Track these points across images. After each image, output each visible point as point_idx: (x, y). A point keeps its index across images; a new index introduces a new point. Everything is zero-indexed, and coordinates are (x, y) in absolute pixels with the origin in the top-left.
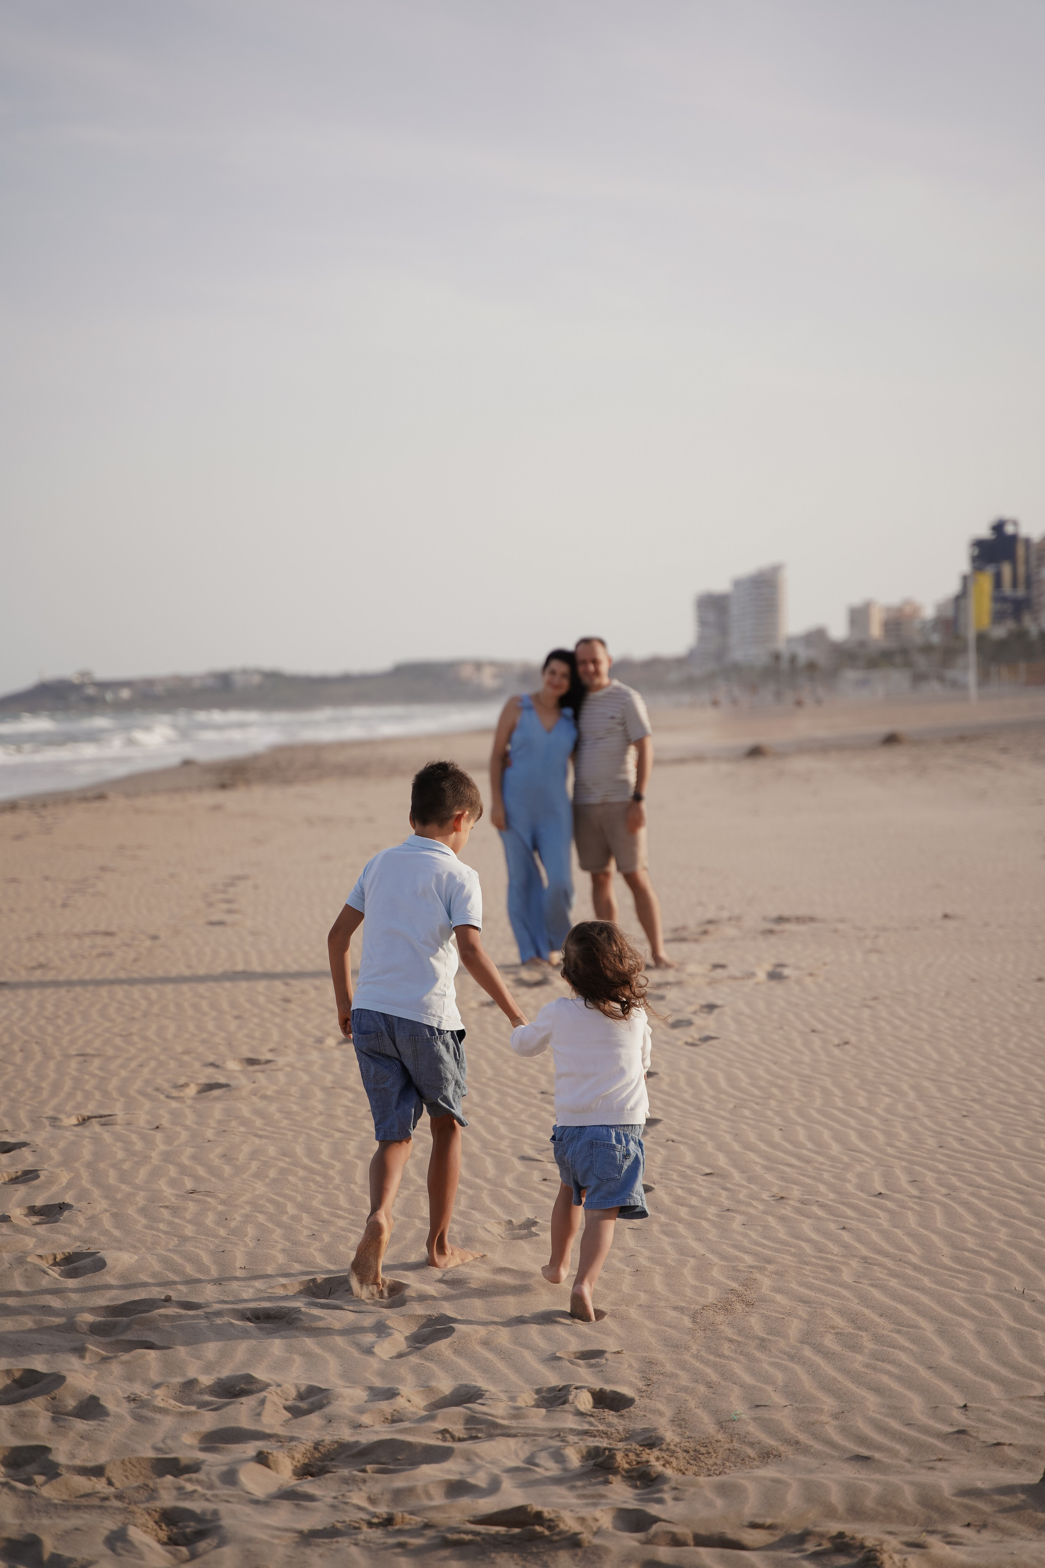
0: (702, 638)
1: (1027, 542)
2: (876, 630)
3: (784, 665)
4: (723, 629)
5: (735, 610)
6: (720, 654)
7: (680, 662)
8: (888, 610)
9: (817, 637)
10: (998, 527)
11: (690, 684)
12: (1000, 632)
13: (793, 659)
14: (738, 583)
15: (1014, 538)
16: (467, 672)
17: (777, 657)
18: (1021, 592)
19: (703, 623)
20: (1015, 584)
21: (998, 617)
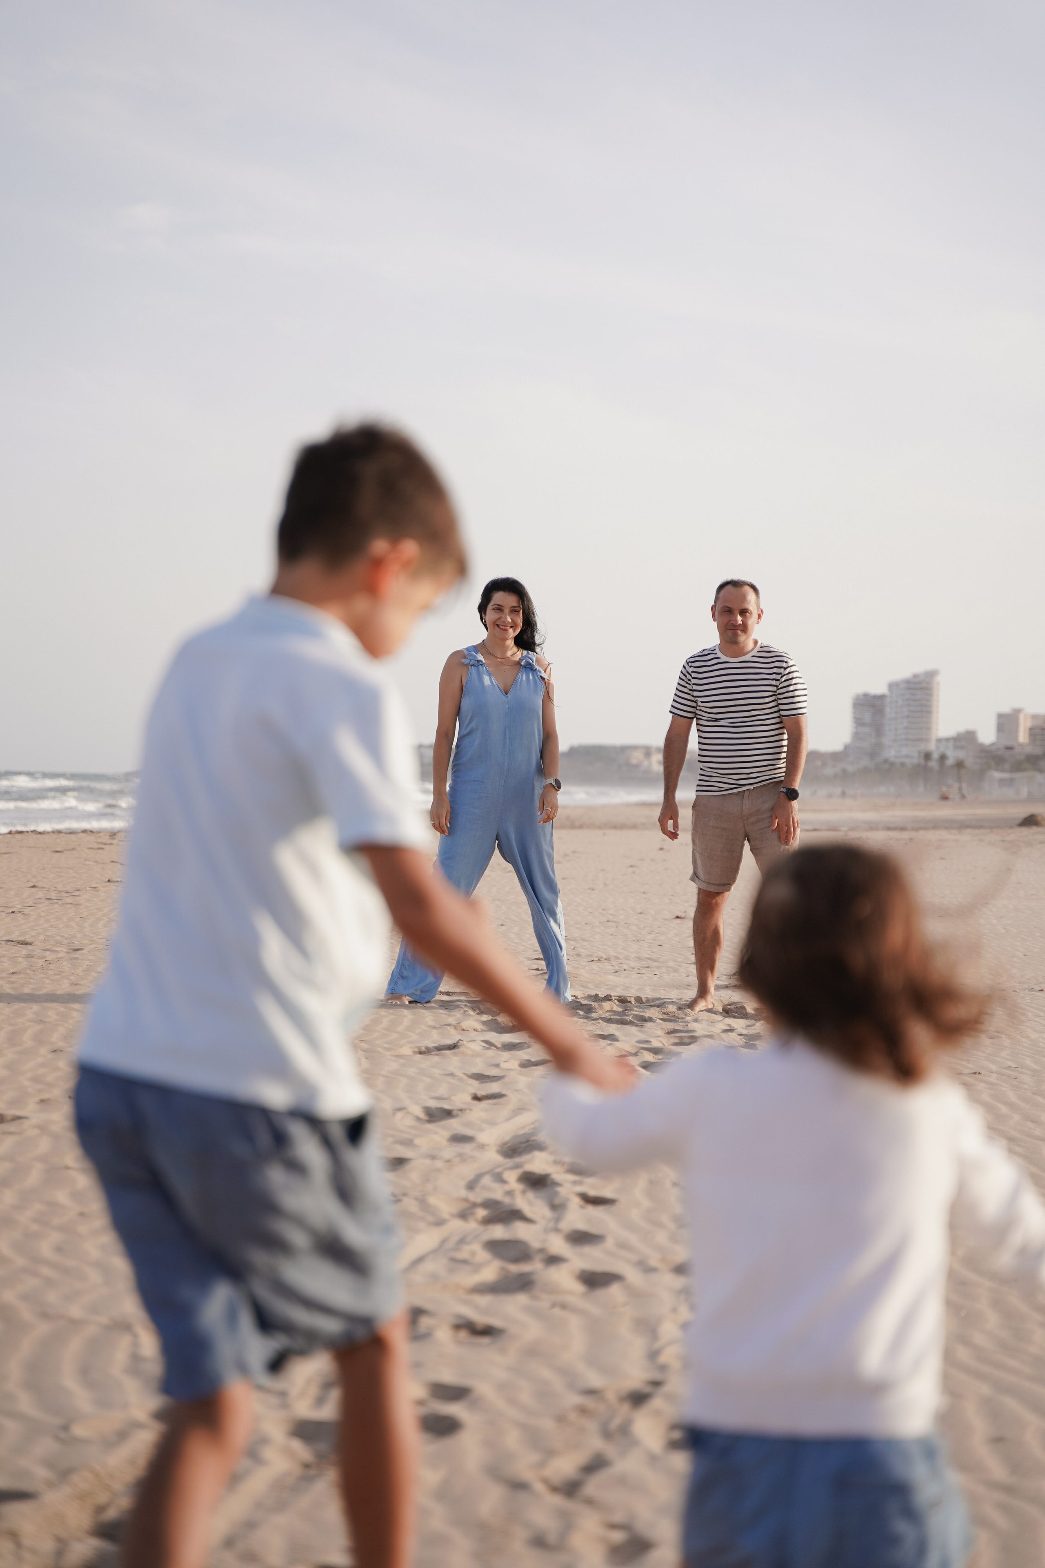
0: (856, 736)
2: (1023, 737)
3: (934, 764)
4: (879, 731)
5: (889, 711)
6: (873, 752)
7: (835, 757)
8: (1034, 717)
9: (967, 738)
11: (844, 777)
13: (943, 758)
14: (892, 686)
16: (637, 757)
17: (928, 756)
19: (858, 722)
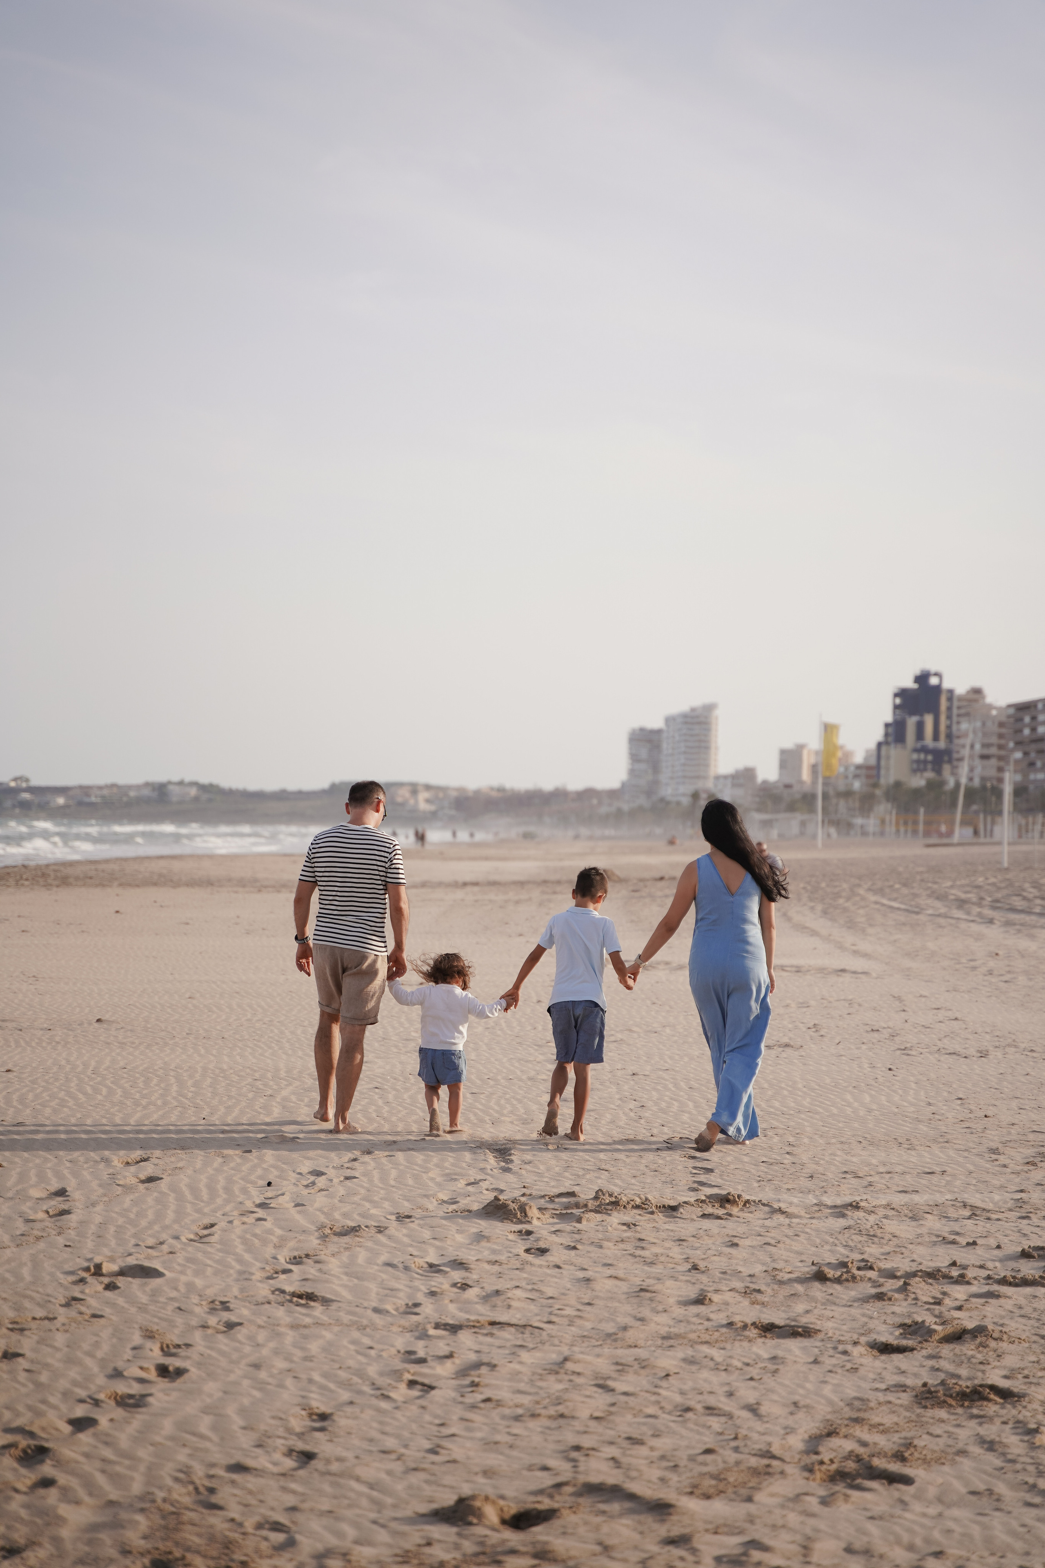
0: (633, 773)
1: (951, 692)
2: (806, 774)
4: (655, 767)
5: (666, 747)
6: (650, 790)
7: (612, 794)
8: (817, 754)
9: (746, 776)
10: (922, 678)
11: (617, 818)
12: (919, 781)
14: (669, 720)
15: (938, 689)
16: (403, 795)
18: (942, 744)
19: (634, 758)
20: (936, 737)
21: (918, 767)
